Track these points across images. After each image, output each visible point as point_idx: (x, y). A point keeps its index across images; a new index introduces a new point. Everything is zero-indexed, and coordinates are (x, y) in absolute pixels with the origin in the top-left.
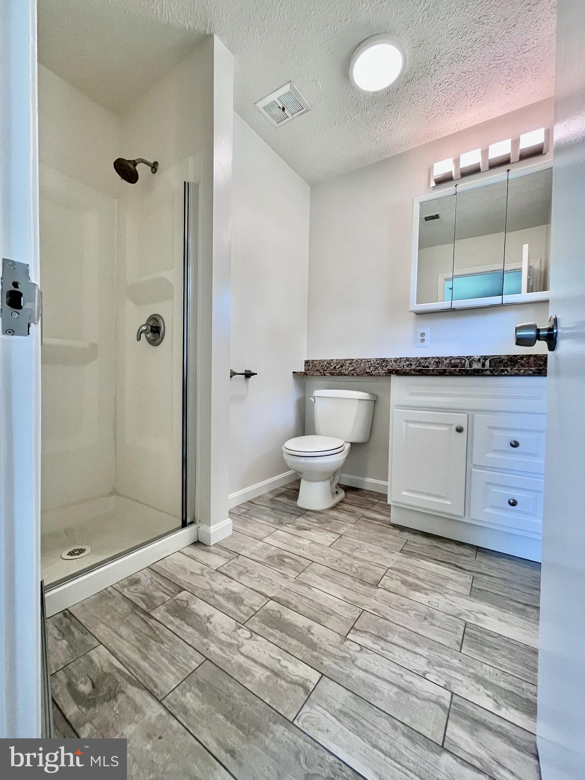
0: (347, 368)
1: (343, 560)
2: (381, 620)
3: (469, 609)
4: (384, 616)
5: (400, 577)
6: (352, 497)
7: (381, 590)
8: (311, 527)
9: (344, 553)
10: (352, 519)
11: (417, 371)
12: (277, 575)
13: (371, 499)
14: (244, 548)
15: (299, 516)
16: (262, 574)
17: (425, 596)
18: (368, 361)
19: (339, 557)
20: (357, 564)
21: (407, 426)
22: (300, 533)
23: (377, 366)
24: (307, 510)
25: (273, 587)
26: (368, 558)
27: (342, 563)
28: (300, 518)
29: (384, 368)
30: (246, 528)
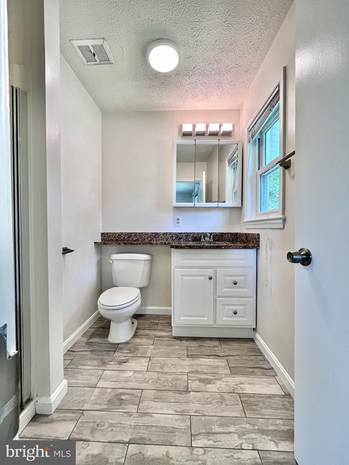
0: (133, 238)
1: (161, 379)
2: (203, 418)
3: (236, 384)
4: (203, 414)
5: (197, 377)
6: (142, 322)
7: (191, 393)
8: (127, 358)
9: (158, 372)
10: (150, 342)
11: (188, 247)
12: (122, 416)
13: (153, 321)
14: (84, 402)
15: (115, 351)
16: (111, 421)
17: (213, 385)
18: (147, 234)
19: (157, 377)
20: (170, 378)
21: (182, 278)
22: (123, 367)
23: (152, 237)
24: (118, 344)
25: (126, 430)
26: (174, 370)
27: (161, 382)
28: (116, 353)
29: (157, 239)
30: (78, 380)
